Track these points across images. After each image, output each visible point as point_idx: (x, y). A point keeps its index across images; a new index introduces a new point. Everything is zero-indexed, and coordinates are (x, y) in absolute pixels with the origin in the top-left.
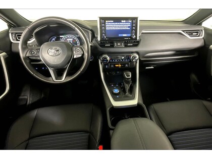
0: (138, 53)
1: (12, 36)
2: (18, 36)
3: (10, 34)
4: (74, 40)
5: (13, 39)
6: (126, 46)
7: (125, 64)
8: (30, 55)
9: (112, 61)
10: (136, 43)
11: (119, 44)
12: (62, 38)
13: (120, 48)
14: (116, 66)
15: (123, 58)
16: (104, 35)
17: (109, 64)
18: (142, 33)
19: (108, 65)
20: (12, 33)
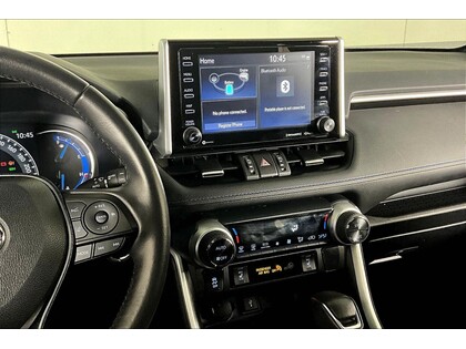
0: (352, 196)
7: (298, 260)
9: (247, 250)
10: (342, 154)
11: (265, 163)
13: (273, 182)
14: (261, 271)
15: (295, 228)
17: (226, 269)
18: (354, 107)
19: (220, 276)
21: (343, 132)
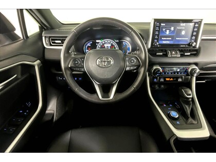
0: (196, 64)
1: (45, 39)
2: (52, 40)
3: (44, 38)
4: (112, 45)
5: (46, 44)
6: (183, 56)
7: (177, 78)
8: (73, 66)
9: (165, 74)
10: (196, 52)
11: (174, 53)
12: (98, 43)
13: (175, 57)
14: (167, 79)
15: (179, 70)
16: (156, 41)
17: (159, 77)
18: (202, 40)
19: (157, 79)
20: (45, 37)
21: (197, 47)
